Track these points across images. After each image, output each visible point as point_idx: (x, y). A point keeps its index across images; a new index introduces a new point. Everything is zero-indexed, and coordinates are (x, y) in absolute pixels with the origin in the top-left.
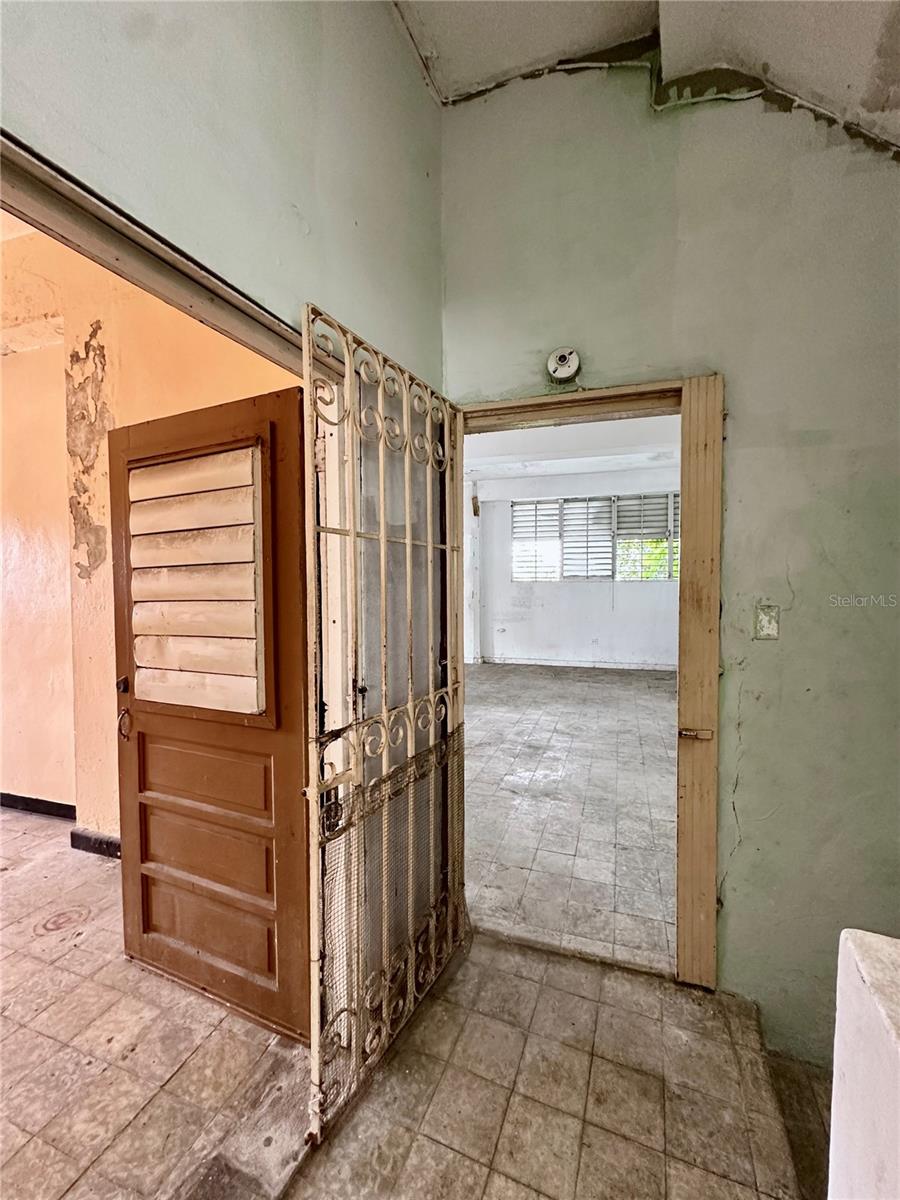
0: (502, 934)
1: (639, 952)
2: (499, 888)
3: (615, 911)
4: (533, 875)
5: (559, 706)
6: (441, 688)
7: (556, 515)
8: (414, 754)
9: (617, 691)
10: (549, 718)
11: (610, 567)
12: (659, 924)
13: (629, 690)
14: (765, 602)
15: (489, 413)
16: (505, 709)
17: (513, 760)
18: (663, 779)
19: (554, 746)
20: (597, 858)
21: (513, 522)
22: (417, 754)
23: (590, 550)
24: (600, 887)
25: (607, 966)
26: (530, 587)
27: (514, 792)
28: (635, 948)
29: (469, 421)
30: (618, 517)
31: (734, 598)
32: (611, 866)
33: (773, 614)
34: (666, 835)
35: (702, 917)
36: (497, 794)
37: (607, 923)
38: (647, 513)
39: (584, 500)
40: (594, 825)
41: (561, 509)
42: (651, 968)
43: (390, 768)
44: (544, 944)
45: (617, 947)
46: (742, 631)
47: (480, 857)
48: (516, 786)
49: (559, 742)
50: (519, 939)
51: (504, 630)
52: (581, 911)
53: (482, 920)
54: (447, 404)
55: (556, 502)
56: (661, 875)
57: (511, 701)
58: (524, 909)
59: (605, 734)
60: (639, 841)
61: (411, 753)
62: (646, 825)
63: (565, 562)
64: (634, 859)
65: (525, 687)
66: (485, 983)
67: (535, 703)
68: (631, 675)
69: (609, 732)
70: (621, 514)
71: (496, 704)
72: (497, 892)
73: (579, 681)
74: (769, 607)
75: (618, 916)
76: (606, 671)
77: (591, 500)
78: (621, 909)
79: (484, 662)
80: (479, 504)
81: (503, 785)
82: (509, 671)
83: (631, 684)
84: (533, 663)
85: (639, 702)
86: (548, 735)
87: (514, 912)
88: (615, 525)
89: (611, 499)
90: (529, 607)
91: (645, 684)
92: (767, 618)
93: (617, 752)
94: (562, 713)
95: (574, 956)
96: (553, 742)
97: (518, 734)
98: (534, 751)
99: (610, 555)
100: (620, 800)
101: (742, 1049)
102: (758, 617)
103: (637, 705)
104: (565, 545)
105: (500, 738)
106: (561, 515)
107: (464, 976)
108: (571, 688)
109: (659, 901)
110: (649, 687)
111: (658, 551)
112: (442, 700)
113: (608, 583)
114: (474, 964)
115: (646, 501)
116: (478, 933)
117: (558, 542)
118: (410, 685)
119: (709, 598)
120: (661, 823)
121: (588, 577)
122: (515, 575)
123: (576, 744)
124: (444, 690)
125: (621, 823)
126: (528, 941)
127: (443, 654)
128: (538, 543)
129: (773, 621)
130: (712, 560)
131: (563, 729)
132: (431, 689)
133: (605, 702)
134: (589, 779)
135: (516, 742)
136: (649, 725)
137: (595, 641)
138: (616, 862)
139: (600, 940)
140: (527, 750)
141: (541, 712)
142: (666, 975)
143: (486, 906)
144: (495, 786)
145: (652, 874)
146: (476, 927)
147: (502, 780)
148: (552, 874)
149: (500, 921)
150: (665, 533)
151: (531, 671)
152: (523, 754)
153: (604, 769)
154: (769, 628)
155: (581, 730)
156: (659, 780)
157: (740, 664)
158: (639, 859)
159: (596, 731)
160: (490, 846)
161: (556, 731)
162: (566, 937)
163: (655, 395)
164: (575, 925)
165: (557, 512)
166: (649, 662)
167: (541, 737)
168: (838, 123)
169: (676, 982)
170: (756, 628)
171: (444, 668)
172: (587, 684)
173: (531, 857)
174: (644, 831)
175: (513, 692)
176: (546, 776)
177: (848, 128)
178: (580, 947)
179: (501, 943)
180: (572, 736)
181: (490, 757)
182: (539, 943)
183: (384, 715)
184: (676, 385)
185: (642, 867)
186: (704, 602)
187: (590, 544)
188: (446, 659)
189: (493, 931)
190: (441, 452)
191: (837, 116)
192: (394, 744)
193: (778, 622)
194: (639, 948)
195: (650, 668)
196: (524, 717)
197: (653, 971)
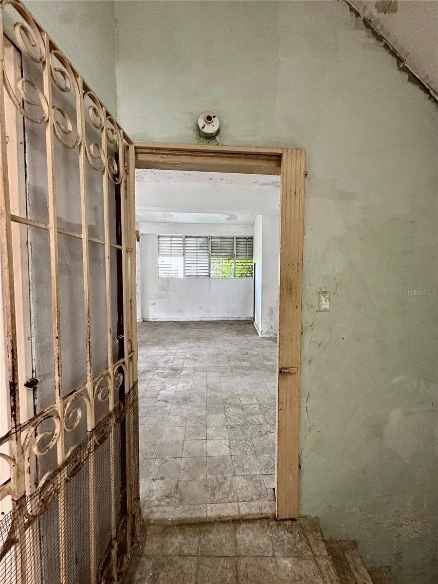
0: (166, 520)
1: (253, 503)
2: (162, 478)
3: (234, 476)
4: (183, 461)
5: (186, 343)
6: (119, 359)
7: (181, 244)
8: (93, 426)
9: (214, 332)
10: (181, 351)
11: (208, 271)
12: (259, 477)
13: (218, 331)
14: (323, 290)
15: (154, 151)
16: (157, 348)
17: (164, 379)
18: (243, 379)
19: (186, 368)
20: (219, 438)
21: (159, 246)
22: (97, 426)
23: (198, 262)
24: (223, 459)
25: (237, 521)
26: (168, 280)
27: (166, 401)
28: (250, 501)
29: (139, 155)
30: (211, 247)
31: (308, 287)
32: (227, 441)
33: (328, 296)
34: (251, 413)
35: (291, 478)
36: (156, 404)
37: (231, 486)
38: (224, 245)
39: (195, 237)
40: (214, 415)
41: (184, 241)
42: (261, 514)
43: (66, 453)
44: (196, 519)
45: (240, 504)
46: (312, 307)
47: (149, 456)
48: (167, 397)
49: (188, 365)
50: (180, 520)
51: (154, 304)
52: (215, 481)
53: (152, 512)
54: (121, 131)
55: (181, 237)
56: (253, 441)
57: (159, 343)
58: (180, 493)
59: (211, 356)
60: (238, 420)
61: (90, 425)
62: (240, 409)
63: (186, 268)
64: (238, 434)
65: (167, 334)
66: (158, 574)
67: (174, 343)
68: (218, 323)
69: (213, 355)
70: (213, 245)
71: (152, 345)
72: (161, 482)
73: (194, 328)
74: (326, 292)
75: (237, 479)
76: (206, 322)
77: (198, 237)
78: (238, 473)
79: (144, 321)
80: (140, 235)
81: (159, 398)
82: (158, 325)
83: (219, 328)
84: (170, 320)
85: (224, 337)
86: (182, 360)
87: (174, 497)
88: (210, 251)
89: (208, 238)
90: (168, 291)
91: (225, 328)
92: (325, 299)
93: (218, 367)
94: (188, 347)
95: (216, 521)
96: (185, 365)
97: (166, 362)
98: (175, 371)
99: (208, 265)
100: (224, 396)
101: (320, 559)
102: (320, 298)
103: (224, 339)
104: (186, 259)
105: (156, 366)
106: (184, 244)
107: (141, 573)
108: (191, 332)
109: (256, 460)
110: (227, 329)
111: (229, 264)
112: (121, 370)
113: (207, 279)
114: (148, 557)
115: (224, 240)
116: (151, 524)
117: (182, 258)
118: (89, 367)
119: (296, 287)
120: (247, 406)
121: (197, 276)
122: (160, 274)
123: (197, 365)
124: (122, 361)
125: (227, 410)
126: (185, 519)
127: (120, 330)
128: (172, 258)
129: (327, 301)
130: (298, 264)
131: (190, 356)
132: (110, 364)
133: (209, 339)
134: (207, 385)
135: (165, 368)
136: (231, 350)
137: (201, 308)
138: (229, 438)
139: (230, 502)
140: (171, 372)
141: (176, 348)
142: (270, 515)
143: (154, 498)
144: (155, 399)
145: (249, 442)
146: (148, 520)
147: (158, 394)
148: (194, 458)
149: (165, 508)
150: (232, 256)
151: (170, 325)
152: (170, 375)
153: (213, 378)
154: (326, 305)
155: (199, 356)
156: (241, 380)
157: (310, 326)
158: (240, 433)
159: (206, 356)
160: (154, 445)
161: (186, 358)
162: (209, 507)
163: (266, 157)
164: (214, 495)
165: (182, 242)
166: (226, 316)
167: (178, 363)
168: (360, 16)
169: (275, 519)
170: (319, 305)
171: (121, 341)
172: (198, 330)
173: (181, 448)
174: (239, 414)
175: (161, 338)
176: (183, 387)
177: (365, 21)
178: (219, 512)
179: (168, 528)
180: (195, 360)
181: (150, 380)
182: (193, 519)
183: (58, 406)
184: (279, 151)
185: (243, 438)
186: (293, 290)
187: (198, 260)
188: (122, 334)
189: (161, 520)
190: (116, 169)
191: (360, 12)
192: (71, 428)
193: (330, 301)
194: (252, 500)
195: (226, 319)
196: (168, 352)
197: (263, 516)
